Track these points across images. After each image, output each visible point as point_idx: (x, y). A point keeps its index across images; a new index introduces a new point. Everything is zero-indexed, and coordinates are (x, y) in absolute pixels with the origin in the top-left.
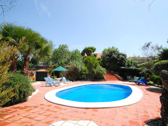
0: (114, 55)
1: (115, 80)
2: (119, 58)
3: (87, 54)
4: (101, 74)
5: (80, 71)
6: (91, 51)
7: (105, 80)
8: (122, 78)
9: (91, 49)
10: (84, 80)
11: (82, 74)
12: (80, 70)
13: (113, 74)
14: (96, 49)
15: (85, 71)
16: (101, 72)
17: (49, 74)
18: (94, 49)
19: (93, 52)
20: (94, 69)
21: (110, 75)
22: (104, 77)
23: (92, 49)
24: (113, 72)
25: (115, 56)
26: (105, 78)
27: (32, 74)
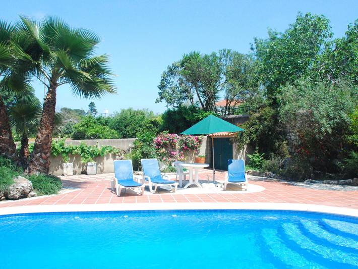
27: (186, 144)
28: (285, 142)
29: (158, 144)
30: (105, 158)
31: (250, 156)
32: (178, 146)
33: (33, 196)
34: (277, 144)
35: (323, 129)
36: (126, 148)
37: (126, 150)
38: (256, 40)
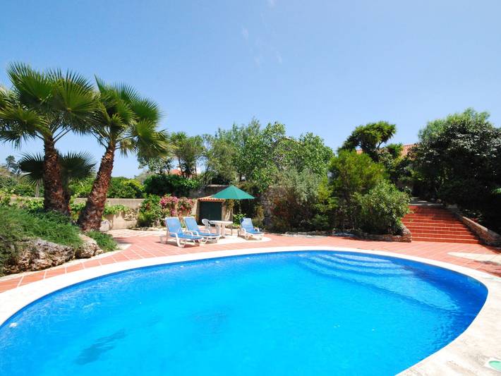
0: (461, 138)
1: (455, 242)
2: (485, 149)
3: (363, 147)
4: (384, 214)
5: (304, 200)
6: (374, 137)
7: (405, 239)
8: (495, 234)
9: (374, 129)
10: (324, 232)
11: (316, 211)
12: (304, 197)
13: (454, 218)
14: (396, 127)
15: (326, 203)
16: (383, 205)
17: (227, 208)
18: (386, 128)
19: (385, 139)
20: (359, 197)
21: (437, 218)
22: (403, 226)
23: (380, 129)
24: (455, 206)
25: (467, 144)
26: (406, 231)
27: (184, 205)
28: (261, 207)
29: (163, 204)
30: (115, 216)
31: (235, 216)
32: (176, 207)
33: (100, 253)
34: (256, 207)
35: (302, 199)
36: (134, 207)
37: (134, 209)
38: (219, 129)
